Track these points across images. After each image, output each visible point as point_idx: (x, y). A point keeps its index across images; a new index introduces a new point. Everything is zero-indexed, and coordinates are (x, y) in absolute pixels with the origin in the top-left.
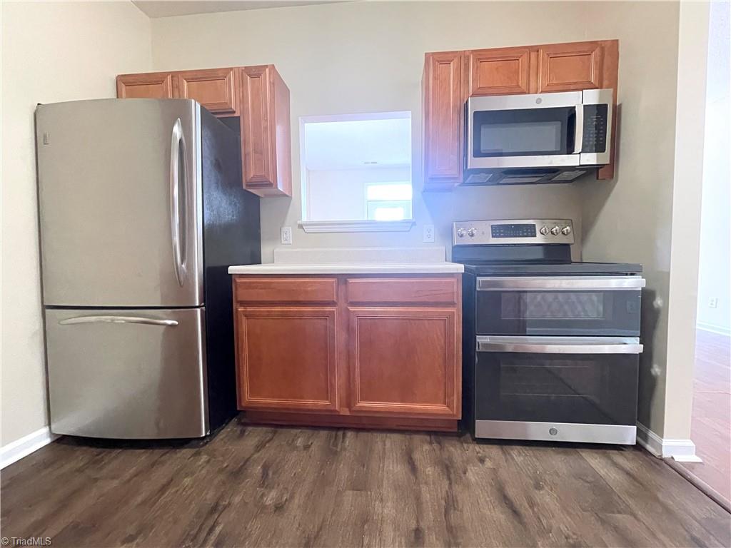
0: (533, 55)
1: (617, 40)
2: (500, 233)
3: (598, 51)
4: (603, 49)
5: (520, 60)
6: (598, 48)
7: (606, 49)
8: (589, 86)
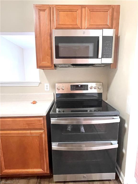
0: (83, 9)
1: (120, 5)
2: (74, 88)
3: (111, 10)
4: (113, 9)
5: (77, 11)
6: (111, 8)
7: (115, 10)
8: (106, 27)
